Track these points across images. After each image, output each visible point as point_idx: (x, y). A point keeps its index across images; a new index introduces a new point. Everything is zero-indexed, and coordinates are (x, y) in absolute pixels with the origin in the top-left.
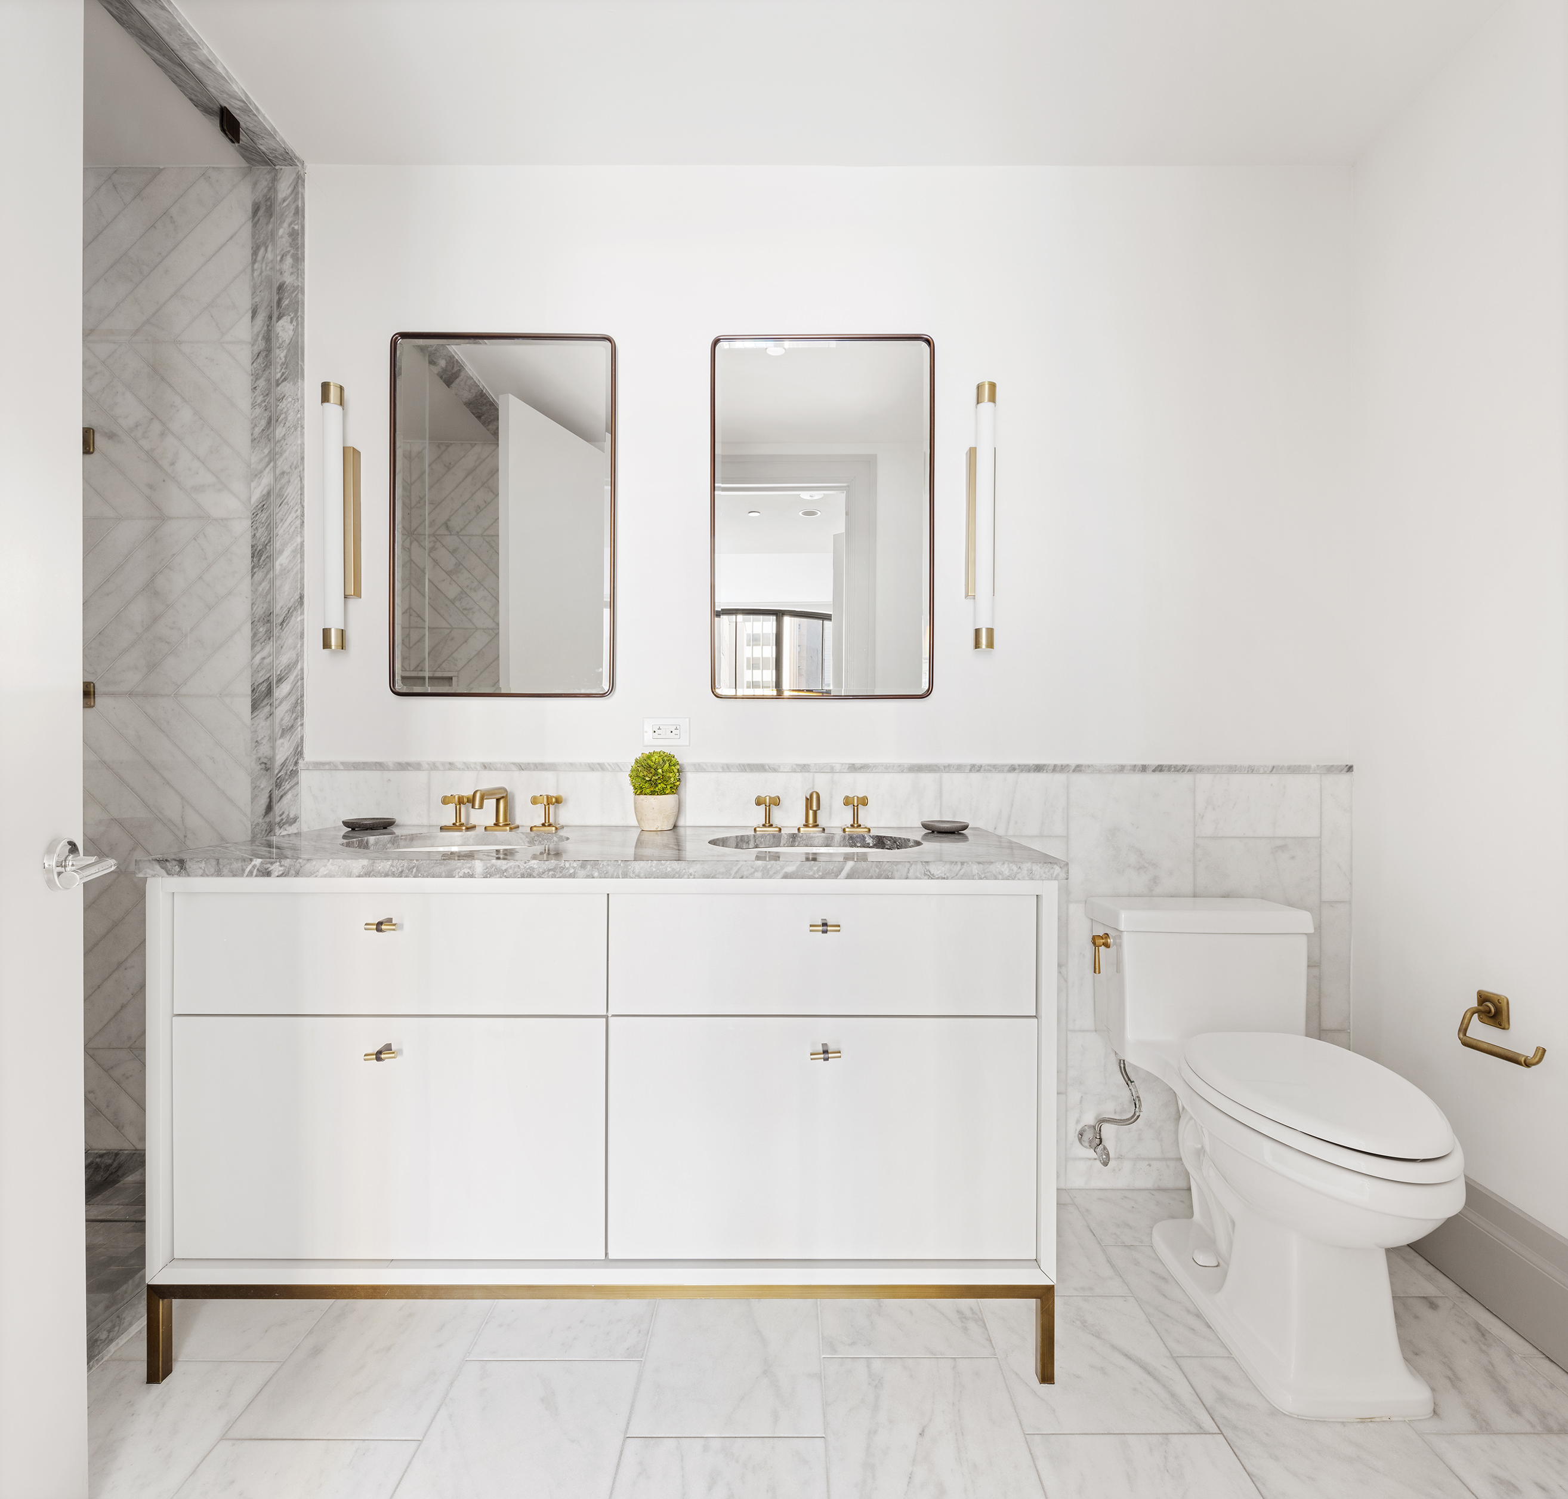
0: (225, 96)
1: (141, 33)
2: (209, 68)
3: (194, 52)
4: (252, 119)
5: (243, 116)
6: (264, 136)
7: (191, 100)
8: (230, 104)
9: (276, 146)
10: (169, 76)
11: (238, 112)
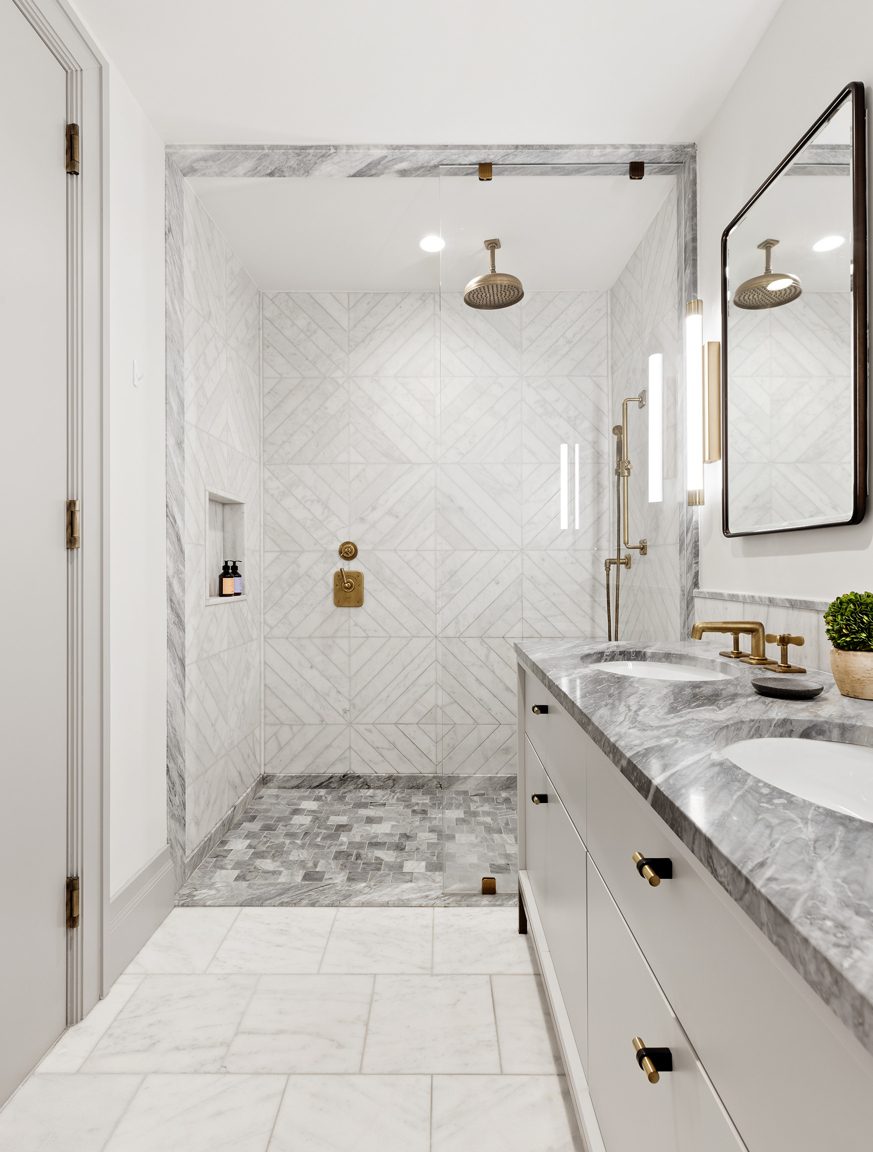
0: (624, 157)
1: (576, 171)
2: (605, 154)
3: (594, 155)
4: (645, 154)
5: (641, 158)
6: (659, 155)
7: (620, 175)
8: (631, 159)
9: (669, 153)
10: (603, 175)
11: (637, 158)
